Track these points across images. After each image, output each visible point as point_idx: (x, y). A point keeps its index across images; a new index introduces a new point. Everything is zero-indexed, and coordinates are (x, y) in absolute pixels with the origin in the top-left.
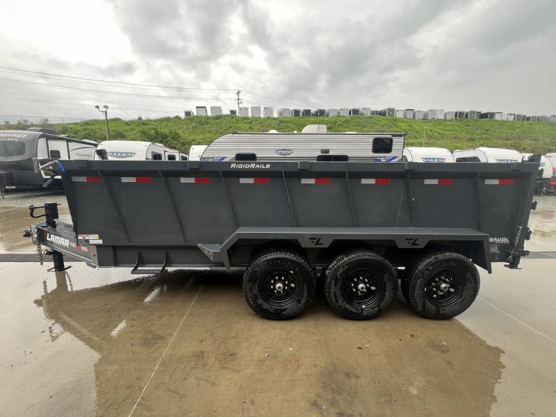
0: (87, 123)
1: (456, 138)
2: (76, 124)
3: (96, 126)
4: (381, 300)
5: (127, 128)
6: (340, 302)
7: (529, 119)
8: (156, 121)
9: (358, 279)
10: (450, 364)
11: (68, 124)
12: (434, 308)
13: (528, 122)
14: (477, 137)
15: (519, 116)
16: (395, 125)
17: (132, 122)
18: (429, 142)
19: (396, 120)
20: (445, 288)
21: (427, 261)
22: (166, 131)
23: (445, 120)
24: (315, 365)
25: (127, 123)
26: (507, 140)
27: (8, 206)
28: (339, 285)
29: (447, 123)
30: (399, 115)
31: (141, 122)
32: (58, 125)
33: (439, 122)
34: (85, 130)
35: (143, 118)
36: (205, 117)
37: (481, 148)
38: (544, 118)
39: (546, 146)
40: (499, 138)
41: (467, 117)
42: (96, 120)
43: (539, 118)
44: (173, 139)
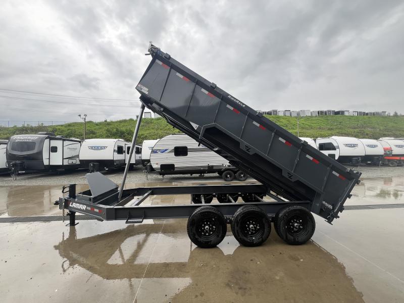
0: (69, 125)
1: (320, 128)
2: (62, 126)
3: (76, 127)
4: (263, 234)
5: (97, 127)
6: (240, 236)
7: (367, 114)
8: (117, 122)
9: (250, 222)
10: (298, 266)
11: (57, 126)
12: (292, 238)
13: (367, 116)
14: (334, 127)
15: (360, 113)
16: (278, 120)
17: (100, 124)
18: (302, 131)
19: (279, 117)
20: (297, 226)
21: (285, 211)
22: (124, 129)
23: (311, 116)
24: (228, 269)
25: (97, 124)
26: (355, 128)
27: (21, 185)
28: (239, 225)
29: (314, 119)
30: (281, 114)
31: (106, 123)
32: (50, 127)
33: (307, 118)
34: (68, 130)
35: (108, 121)
36: (150, 119)
37: (333, 137)
38: (378, 113)
39: (381, 132)
40: (348, 128)
41: (326, 114)
42: (75, 123)
43: (374, 113)
44: (128, 134)
